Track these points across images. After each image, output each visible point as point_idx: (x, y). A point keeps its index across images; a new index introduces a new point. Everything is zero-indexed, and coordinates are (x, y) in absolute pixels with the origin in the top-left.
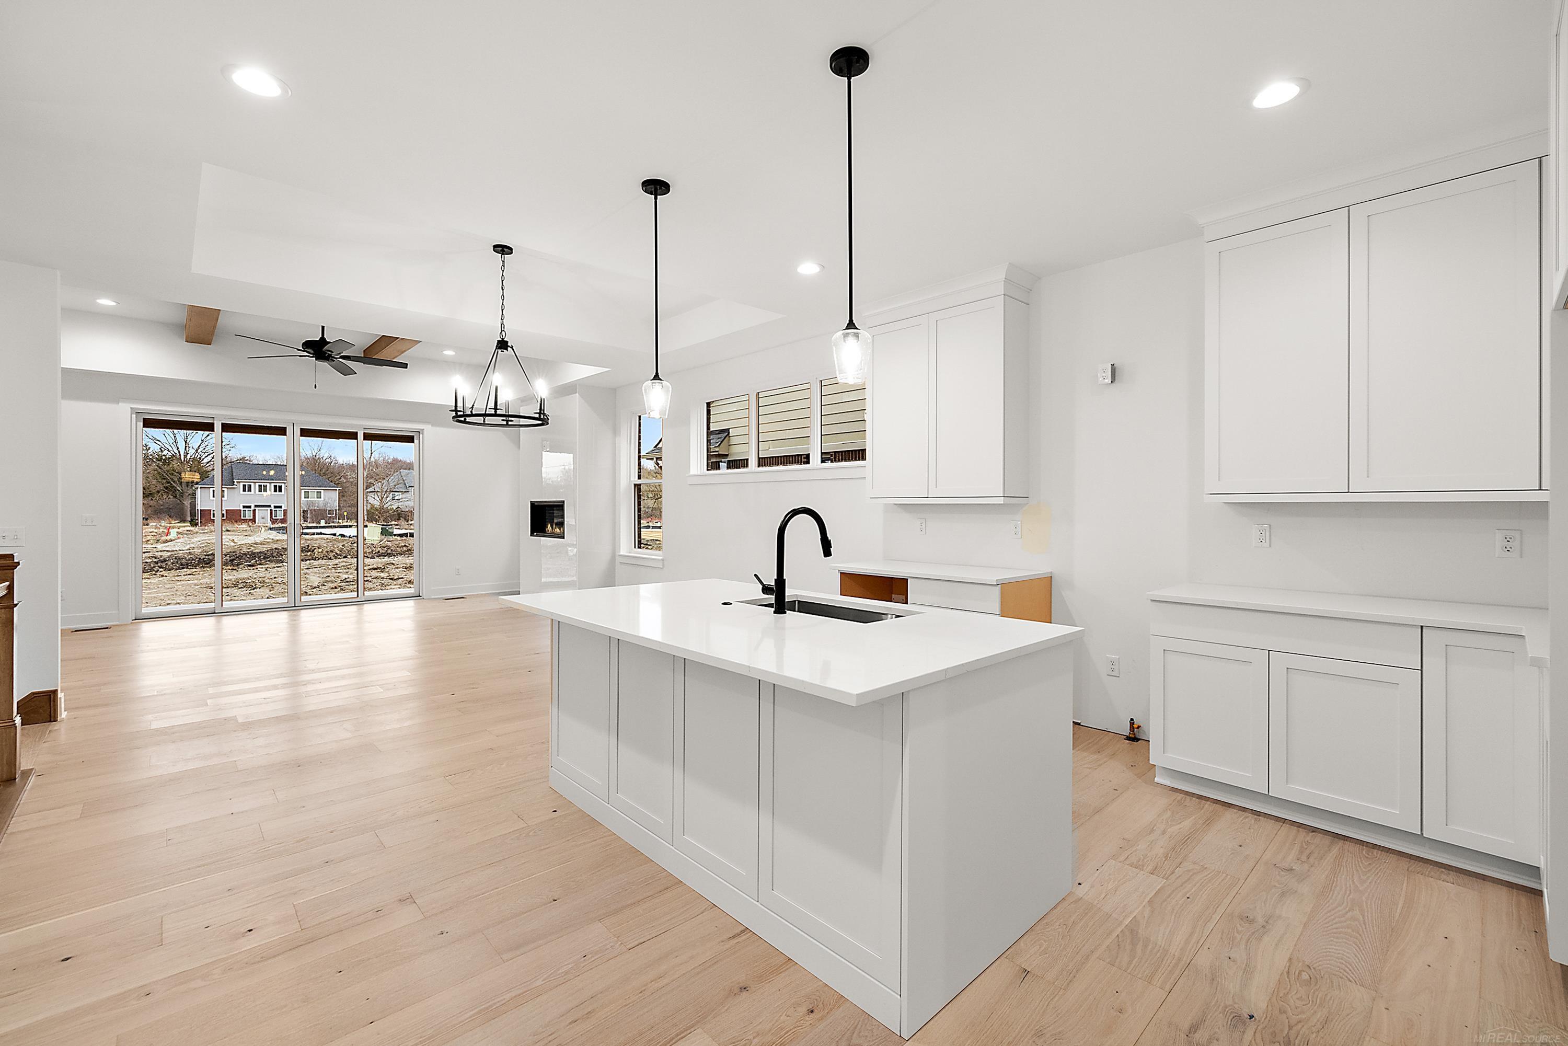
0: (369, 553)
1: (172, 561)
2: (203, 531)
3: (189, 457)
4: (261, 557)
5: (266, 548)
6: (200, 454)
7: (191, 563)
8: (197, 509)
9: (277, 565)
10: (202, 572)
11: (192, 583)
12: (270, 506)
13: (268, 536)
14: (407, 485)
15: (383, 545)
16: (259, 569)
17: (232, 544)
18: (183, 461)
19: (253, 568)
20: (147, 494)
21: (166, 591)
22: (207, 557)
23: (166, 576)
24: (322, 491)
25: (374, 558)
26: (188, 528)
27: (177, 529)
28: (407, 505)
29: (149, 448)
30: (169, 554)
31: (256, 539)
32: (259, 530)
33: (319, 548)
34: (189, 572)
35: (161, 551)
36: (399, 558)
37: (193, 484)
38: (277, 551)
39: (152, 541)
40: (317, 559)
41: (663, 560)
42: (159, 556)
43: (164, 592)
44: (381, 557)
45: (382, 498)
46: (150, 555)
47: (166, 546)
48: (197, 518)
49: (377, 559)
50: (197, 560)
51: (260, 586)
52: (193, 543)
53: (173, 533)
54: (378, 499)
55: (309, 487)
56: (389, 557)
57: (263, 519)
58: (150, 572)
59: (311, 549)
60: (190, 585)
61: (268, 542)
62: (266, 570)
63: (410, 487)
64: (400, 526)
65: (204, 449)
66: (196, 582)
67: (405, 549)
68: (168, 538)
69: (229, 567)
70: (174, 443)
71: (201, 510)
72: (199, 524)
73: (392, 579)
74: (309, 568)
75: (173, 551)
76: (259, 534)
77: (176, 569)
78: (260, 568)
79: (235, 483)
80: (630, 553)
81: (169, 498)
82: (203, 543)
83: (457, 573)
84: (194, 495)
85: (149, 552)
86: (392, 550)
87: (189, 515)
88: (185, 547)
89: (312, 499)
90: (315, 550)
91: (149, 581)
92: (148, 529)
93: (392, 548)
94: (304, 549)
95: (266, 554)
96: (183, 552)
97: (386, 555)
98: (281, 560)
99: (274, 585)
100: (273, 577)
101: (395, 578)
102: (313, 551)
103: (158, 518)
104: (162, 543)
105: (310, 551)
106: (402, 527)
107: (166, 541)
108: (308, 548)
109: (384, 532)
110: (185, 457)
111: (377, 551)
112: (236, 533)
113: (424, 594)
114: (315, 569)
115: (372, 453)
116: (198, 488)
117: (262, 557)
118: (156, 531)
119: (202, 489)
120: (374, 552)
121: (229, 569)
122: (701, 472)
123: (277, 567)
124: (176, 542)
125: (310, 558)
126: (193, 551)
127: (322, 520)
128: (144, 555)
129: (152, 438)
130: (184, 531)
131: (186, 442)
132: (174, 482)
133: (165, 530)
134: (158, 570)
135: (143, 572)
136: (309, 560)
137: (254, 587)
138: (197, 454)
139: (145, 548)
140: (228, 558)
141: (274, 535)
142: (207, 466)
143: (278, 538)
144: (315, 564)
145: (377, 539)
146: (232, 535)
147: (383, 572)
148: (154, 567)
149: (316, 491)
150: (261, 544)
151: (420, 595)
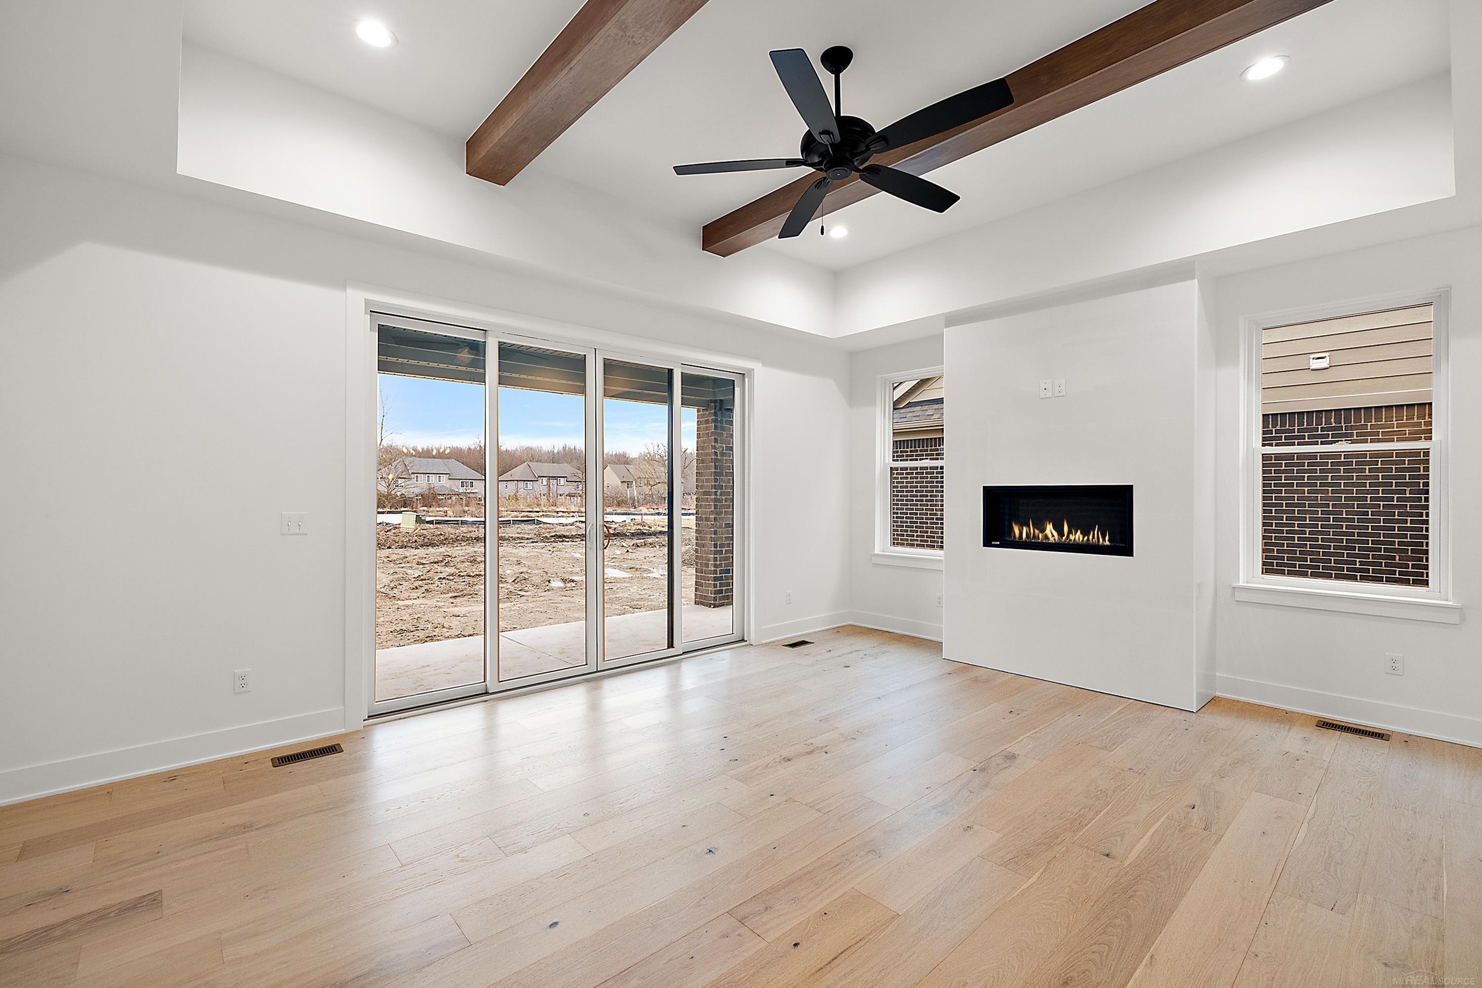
0: (406, 542)
14: (409, 472)
15: (419, 534)
44: (425, 547)
45: (390, 485)
54: (386, 486)
63: (412, 473)
93: (428, 537)
97: (429, 545)
109: (419, 520)
111: (414, 540)
113: (752, 636)
115: (382, 440)
120: (411, 541)
145: (412, 527)
151: (746, 639)
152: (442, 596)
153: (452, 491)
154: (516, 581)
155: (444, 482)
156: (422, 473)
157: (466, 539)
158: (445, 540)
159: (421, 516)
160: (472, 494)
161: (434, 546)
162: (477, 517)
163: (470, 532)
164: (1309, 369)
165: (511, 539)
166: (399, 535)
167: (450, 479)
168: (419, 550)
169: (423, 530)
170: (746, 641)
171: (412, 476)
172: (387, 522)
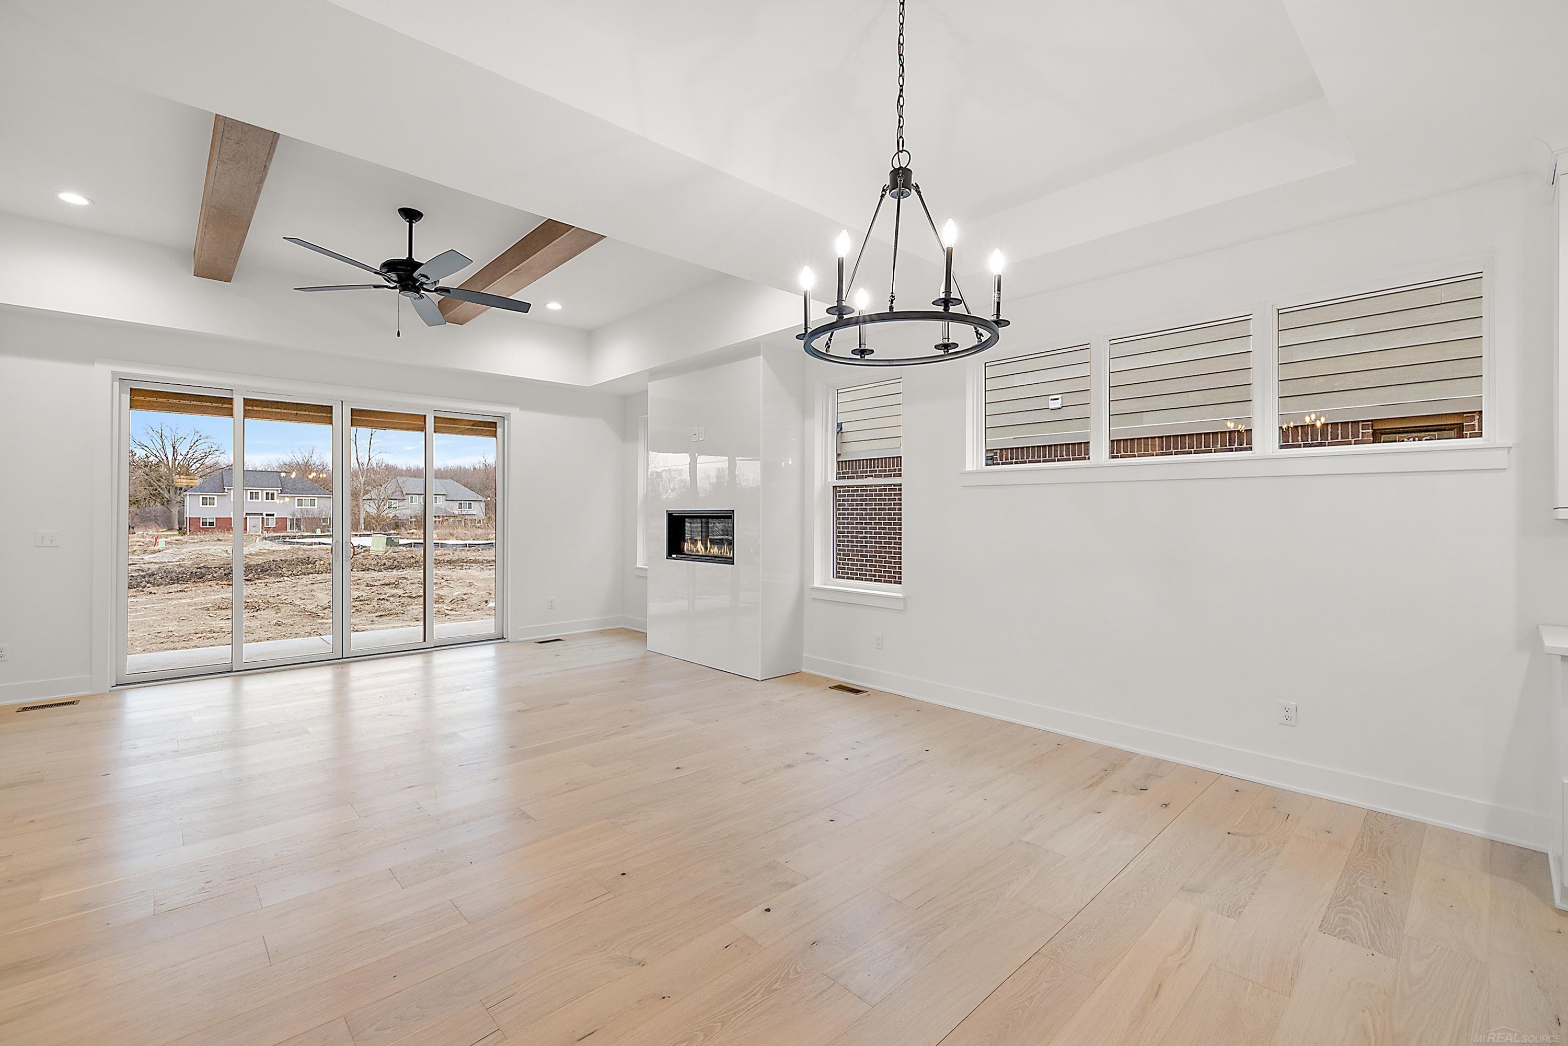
0: (374, 565)
1: (160, 575)
2: (193, 541)
3: (177, 462)
4: (257, 570)
5: (263, 559)
6: (188, 460)
7: (182, 577)
8: (185, 517)
9: (277, 580)
10: (194, 588)
11: (185, 603)
12: (262, 514)
13: (264, 546)
14: (404, 492)
15: (389, 557)
16: (257, 584)
17: (226, 555)
18: (171, 467)
19: (251, 583)
20: (134, 502)
21: (155, 613)
22: (199, 570)
23: (155, 594)
24: (316, 499)
25: (382, 571)
26: (178, 538)
27: (165, 538)
28: (404, 513)
29: (135, 454)
30: (157, 566)
31: (251, 549)
32: (252, 540)
33: (320, 560)
34: (180, 587)
35: (148, 563)
36: (408, 571)
37: (182, 491)
38: (275, 563)
39: (138, 551)
40: (320, 572)
41: (904, 599)
42: (146, 569)
43: (154, 616)
44: (389, 570)
45: (379, 506)
46: (137, 567)
47: (154, 558)
48: (185, 526)
49: (385, 573)
50: (188, 574)
51: (264, 608)
52: (183, 554)
53: (162, 543)
54: (375, 507)
55: (303, 494)
56: (397, 570)
57: (254, 528)
58: (136, 588)
59: (312, 560)
60: (183, 605)
61: (264, 553)
62: (266, 585)
63: (406, 494)
64: (402, 536)
65: (192, 456)
66: (189, 601)
67: (412, 560)
68: (156, 548)
69: (225, 582)
70: (162, 449)
71: (189, 518)
72: (188, 533)
73: (410, 597)
74: (314, 584)
75: (162, 563)
76: (254, 544)
77: (166, 585)
78: (259, 583)
79: (226, 491)
80: (825, 585)
81: (156, 506)
82: (194, 554)
83: (550, 607)
84: (182, 503)
85: (136, 564)
86: (398, 562)
87: (177, 523)
88: (174, 558)
89: (306, 507)
90: (317, 562)
91: (135, 600)
92: (134, 538)
93: (398, 560)
94: (304, 561)
95: (263, 567)
96: (173, 564)
97: (395, 568)
98: (281, 574)
99: (280, 605)
100: (275, 594)
101: (414, 596)
102: (314, 563)
103: (145, 526)
104: (149, 554)
105: (311, 563)
106: (403, 537)
107: (154, 552)
108: (308, 560)
109: (390, 542)
110: (174, 463)
111: (382, 564)
112: (228, 543)
113: (510, 636)
114: (321, 585)
115: (369, 460)
116: (187, 495)
117: (259, 570)
118: (142, 540)
119: (191, 496)
120: (379, 564)
121: (225, 584)
122: (977, 467)
123: (278, 582)
124: (165, 553)
125: (312, 571)
126: (184, 562)
127: (317, 529)
128: (130, 567)
129: (139, 444)
130: (173, 540)
131: (174, 448)
132: (161, 489)
133: (152, 540)
134: (146, 586)
135: (129, 588)
136: (312, 573)
137: (258, 608)
138: (186, 460)
139: (131, 559)
140: (222, 571)
141: (269, 545)
142: (195, 472)
143: (274, 549)
144: (319, 578)
145: (382, 549)
146: (224, 545)
147: (397, 588)
148: (141, 582)
149: (310, 498)
150: (256, 555)
151: (504, 637)
152: (370, 615)
153: (446, 512)
154: (453, 602)
155: (441, 504)
156: (417, 494)
157: (438, 562)
158: (416, 563)
159: (393, 539)
160: (468, 516)
161: (400, 569)
162: (462, 539)
163: (444, 555)
164: (1048, 408)
165: (485, 562)
166: (368, 558)
167: (447, 500)
168: (382, 573)
169: (394, 552)
170: (505, 639)
171: (406, 496)
172: (363, 545)
